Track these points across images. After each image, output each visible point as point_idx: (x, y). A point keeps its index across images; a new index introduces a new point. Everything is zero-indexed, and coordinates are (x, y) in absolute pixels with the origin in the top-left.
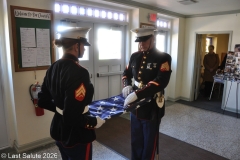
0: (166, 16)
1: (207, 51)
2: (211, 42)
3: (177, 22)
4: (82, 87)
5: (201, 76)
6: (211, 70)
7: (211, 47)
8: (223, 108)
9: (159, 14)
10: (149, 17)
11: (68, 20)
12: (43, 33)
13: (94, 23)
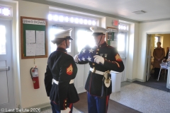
0: (125, 22)
1: (156, 46)
2: (159, 40)
3: (133, 25)
4: (71, 66)
5: (151, 64)
6: (159, 59)
7: (159, 43)
8: (167, 87)
9: (120, 21)
10: (112, 23)
11: (57, 25)
12: (40, 34)
13: (75, 27)
